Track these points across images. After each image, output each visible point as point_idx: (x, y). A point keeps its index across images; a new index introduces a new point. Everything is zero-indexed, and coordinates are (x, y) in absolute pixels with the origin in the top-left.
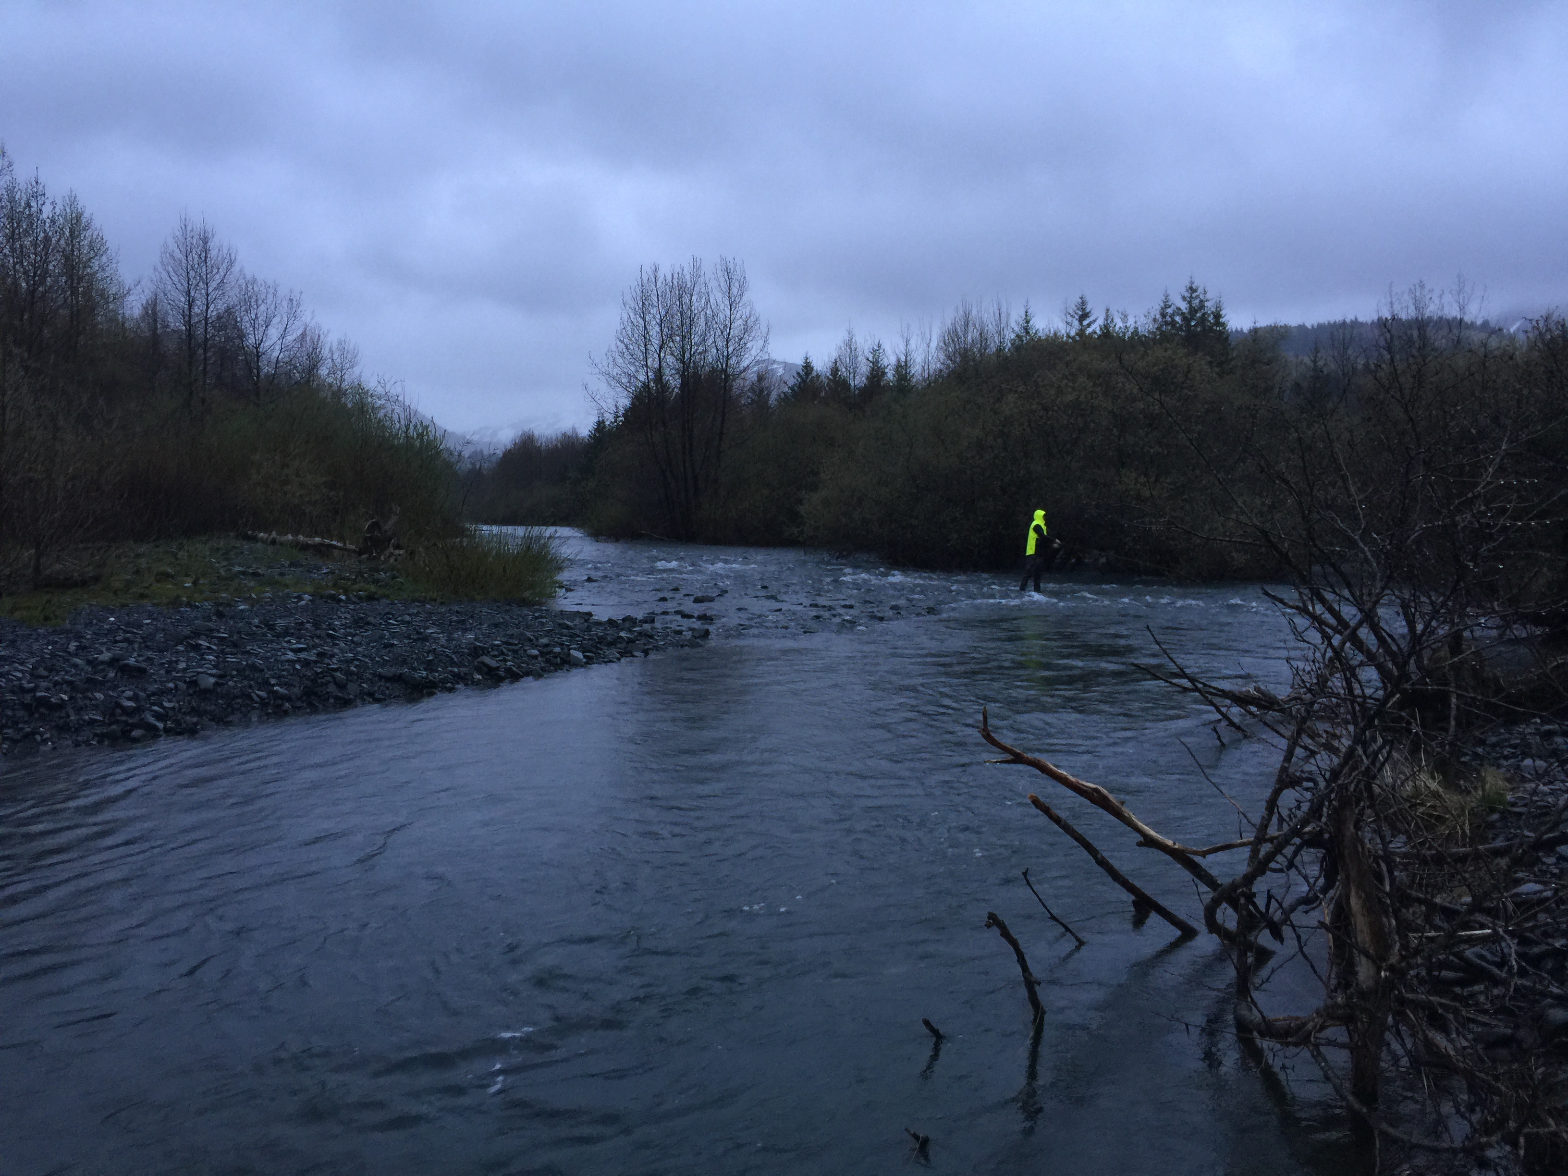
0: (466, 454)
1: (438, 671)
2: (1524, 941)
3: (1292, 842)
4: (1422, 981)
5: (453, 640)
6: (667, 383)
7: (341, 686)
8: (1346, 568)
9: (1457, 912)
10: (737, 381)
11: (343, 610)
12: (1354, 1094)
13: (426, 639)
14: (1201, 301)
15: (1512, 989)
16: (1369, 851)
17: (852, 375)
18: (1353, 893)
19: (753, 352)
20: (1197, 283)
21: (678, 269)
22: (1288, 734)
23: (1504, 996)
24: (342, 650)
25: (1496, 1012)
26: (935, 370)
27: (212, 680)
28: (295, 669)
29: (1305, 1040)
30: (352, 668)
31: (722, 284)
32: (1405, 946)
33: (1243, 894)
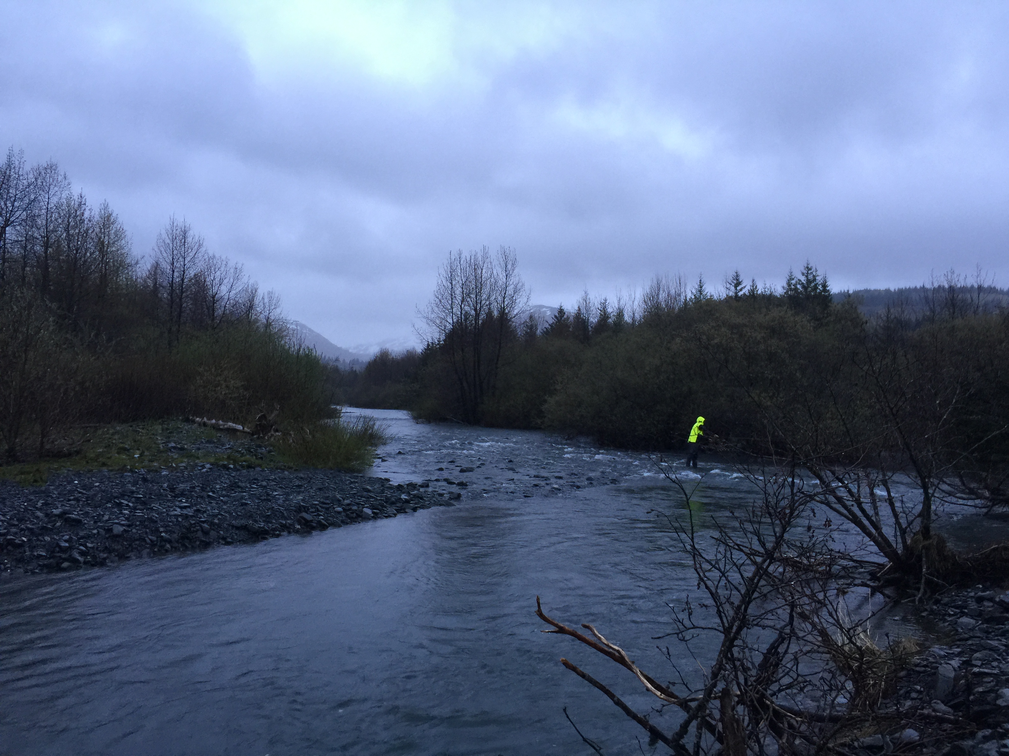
1: (271, 523)
5: (289, 500)
7: (206, 533)
11: (227, 476)
13: (271, 499)
14: (814, 276)
17: (589, 317)
19: (521, 305)
20: (812, 264)
21: (474, 253)
24: (213, 507)
26: (638, 318)
27: (121, 529)
28: (177, 521)
30: (216, 521)
31: (502, 263)
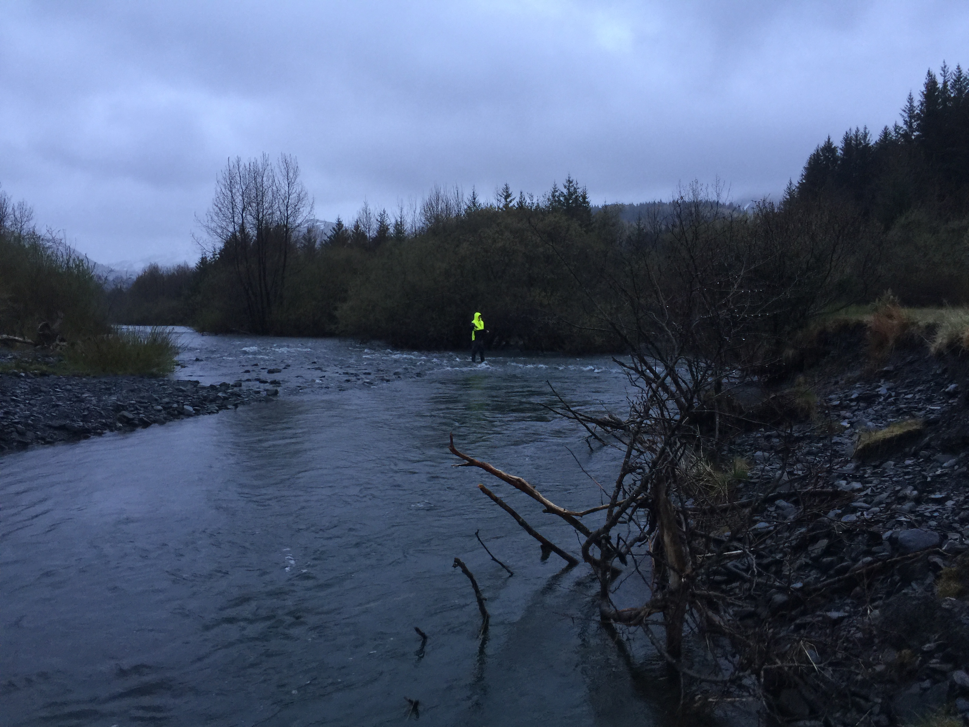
0: (111, 278)
1: (91, 422)
2: (759, 556)
3: (631, 505)
4: (704, 583)
5: (102, 401)
6: (248, 233)
7: (21, 434)
8: (658, 345)
9: (722, 542)
10: (294, 233)
11: (23, 382)
12: (669, 652)
13: (82, 401)
14: (575, 188)
15: (754, 585)
16: (674, 509)
17: (368, 230)
18: (665, 533)
19: (304, 215)
20: (573, 178)
21: (253, 160)
22: (627, 442)
23: (750, 589)
24: (21, 410)
25: (746, 598)
26: (419, 227)
29: (639, 623)
30: (30, 422)
31: (283, 170)
32: (694, 563)
33: (603, 538)
